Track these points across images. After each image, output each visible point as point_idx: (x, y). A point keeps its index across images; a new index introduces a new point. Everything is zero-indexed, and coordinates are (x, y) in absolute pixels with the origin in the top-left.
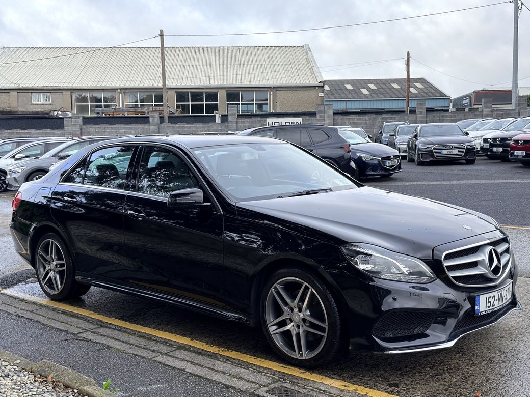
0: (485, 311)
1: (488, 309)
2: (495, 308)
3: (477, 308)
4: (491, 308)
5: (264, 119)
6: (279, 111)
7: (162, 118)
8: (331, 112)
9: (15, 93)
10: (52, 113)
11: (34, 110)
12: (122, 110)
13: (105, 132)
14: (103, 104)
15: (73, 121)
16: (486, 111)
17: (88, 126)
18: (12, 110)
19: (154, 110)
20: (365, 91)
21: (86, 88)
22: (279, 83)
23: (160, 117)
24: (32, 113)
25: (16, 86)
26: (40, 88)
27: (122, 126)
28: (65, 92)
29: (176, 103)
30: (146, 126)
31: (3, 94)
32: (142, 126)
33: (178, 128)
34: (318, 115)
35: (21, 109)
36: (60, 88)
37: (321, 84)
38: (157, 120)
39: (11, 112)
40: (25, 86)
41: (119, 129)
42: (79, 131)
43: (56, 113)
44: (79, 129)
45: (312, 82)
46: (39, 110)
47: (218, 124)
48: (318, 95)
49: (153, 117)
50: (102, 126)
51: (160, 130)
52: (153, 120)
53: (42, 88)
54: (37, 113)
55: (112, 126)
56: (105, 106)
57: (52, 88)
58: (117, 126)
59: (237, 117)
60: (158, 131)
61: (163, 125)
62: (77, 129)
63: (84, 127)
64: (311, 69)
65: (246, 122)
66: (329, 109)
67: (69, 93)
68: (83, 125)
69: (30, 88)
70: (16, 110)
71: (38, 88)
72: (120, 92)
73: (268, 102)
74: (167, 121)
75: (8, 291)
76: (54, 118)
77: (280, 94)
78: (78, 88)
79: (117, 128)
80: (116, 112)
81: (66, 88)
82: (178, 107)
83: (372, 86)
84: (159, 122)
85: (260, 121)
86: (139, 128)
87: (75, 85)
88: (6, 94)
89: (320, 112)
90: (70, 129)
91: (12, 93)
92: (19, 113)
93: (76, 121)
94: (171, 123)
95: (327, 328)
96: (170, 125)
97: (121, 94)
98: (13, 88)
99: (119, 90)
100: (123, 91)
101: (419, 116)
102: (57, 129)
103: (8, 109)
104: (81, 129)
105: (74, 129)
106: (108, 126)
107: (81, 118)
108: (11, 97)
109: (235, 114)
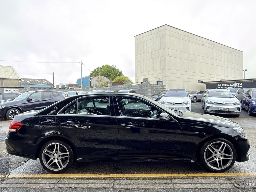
5: (3, 89)
6: (4, 86)
8: (29, 87)
16: (75, 89)
20: (28, 82)
22: (4, 77)
34: (24, 88)
37: (20, 79)
45: (17, 78)
48: (19, 82)
64: (15, 74)
66: (28, 86)
77: (4, 81)
83: (31, 81)
85: (2, 89)
89: (25, 87)
101: (57, 90)
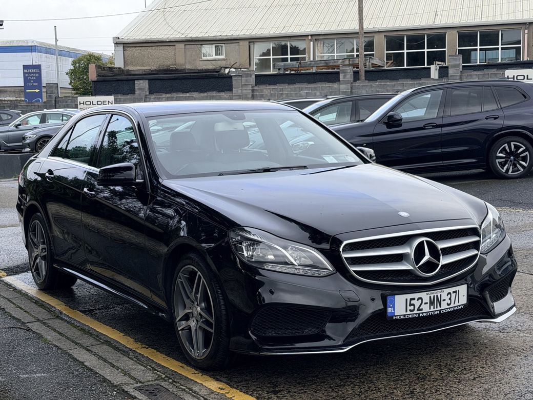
0: (404, 316)
1: (409, 312)
2: (422, 313)
3: (389, 310)
4: (416, 312)
7: (356, 75)
9: (182, 45)
10: (222, 71)
11: (205, 67)
12: (310, 64)
13: (282, 94)
14: (289, 56)
15: (243, 81)
17: (262, 87)
18: (178, 67)
19: (351, 62)
21: (268, 36)
23: (354, 72)
24: (202, 71)
25: (183, 36)
26: (212, 38)
27: (304, 85)
28: (241, 43)
29: (386, 52)
30: (335, 85)
31: (168, 47)
32: (330, 85)
33: (378, 86)
35: (188, 67)
36: (236, 37)
38: (350, 76)
39: (176, 71)
40: (194, 36)
41: (300, 89)
42: (251, 94)
43: (227, 71)
44: (251, 91)
46: (210, 67)
47: (433, 79)
49: (344, 72)
50: (278, 87)
51: (354, 90)
52: (345, 76)
53: (215, 38)
54: (207, 71)
55: (292, 86)
56: (292, 59)
57: (226, 38)
58: (297, 86)
59: (461, 70)
60: (351, 91)
61: (357, 83)
62: (248, 91)
63: (256, 88)
65: (475, 77)
67: (247, 43)
68: (256, 85)
69: (199, 39)
70: (183, 67)
71: (209, 38)
72: (311, 40)
73: (521, 45)
74: (364, 78)
75: (10, 279)
76: (224, 77)
78: (258, 36)
79: (298, 89)
80: (301, 67)
81: (243, 37)
82: (389, 57)
84: (352, 79)
86: (326, 87)
87: (254, 33)
88: (171, 47)
90: (240, 91)
91: (178, 46)
92: (187, 71)
93: (246, 80)
94: (369, 80)
95: (213, 323)
96: (367, 83)
97: (312, 43)
98: (180, 39)
99: (310, 37)
100: (314, 38)
102: (224, 91)
103: (173, 67)
104: (253, 91)
105: (244, 91)
106: (286, 86)
107: (254, 77)
108: (177, 50)
109: (459, 64)
